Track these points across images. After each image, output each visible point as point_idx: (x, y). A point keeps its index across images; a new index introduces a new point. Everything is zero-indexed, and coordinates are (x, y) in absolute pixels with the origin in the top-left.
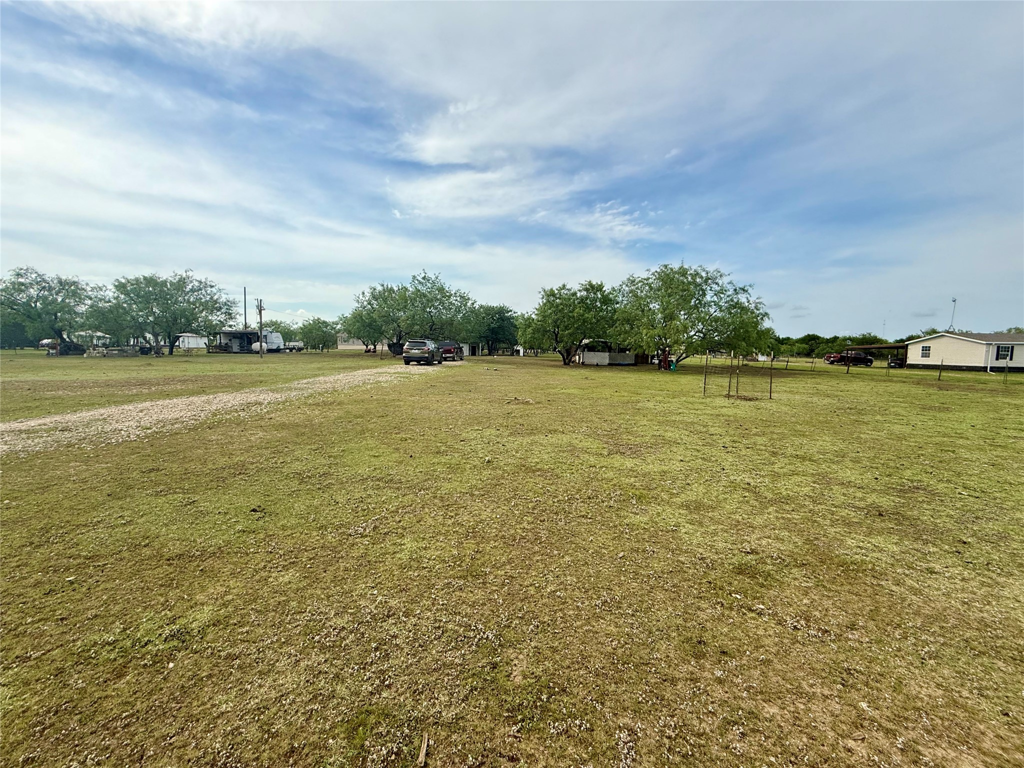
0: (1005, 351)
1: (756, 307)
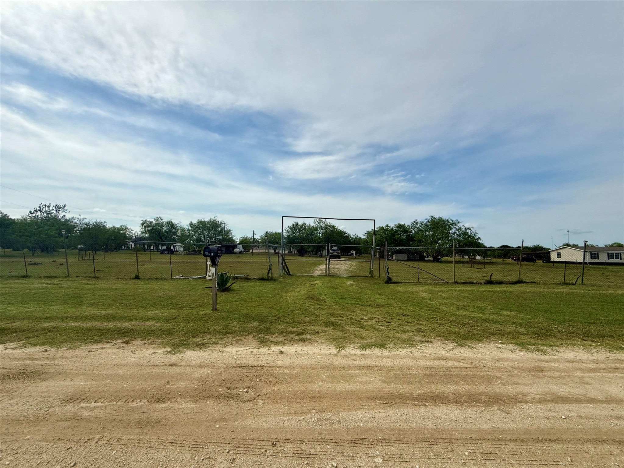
0: (594, 255)
1: (474, 235)
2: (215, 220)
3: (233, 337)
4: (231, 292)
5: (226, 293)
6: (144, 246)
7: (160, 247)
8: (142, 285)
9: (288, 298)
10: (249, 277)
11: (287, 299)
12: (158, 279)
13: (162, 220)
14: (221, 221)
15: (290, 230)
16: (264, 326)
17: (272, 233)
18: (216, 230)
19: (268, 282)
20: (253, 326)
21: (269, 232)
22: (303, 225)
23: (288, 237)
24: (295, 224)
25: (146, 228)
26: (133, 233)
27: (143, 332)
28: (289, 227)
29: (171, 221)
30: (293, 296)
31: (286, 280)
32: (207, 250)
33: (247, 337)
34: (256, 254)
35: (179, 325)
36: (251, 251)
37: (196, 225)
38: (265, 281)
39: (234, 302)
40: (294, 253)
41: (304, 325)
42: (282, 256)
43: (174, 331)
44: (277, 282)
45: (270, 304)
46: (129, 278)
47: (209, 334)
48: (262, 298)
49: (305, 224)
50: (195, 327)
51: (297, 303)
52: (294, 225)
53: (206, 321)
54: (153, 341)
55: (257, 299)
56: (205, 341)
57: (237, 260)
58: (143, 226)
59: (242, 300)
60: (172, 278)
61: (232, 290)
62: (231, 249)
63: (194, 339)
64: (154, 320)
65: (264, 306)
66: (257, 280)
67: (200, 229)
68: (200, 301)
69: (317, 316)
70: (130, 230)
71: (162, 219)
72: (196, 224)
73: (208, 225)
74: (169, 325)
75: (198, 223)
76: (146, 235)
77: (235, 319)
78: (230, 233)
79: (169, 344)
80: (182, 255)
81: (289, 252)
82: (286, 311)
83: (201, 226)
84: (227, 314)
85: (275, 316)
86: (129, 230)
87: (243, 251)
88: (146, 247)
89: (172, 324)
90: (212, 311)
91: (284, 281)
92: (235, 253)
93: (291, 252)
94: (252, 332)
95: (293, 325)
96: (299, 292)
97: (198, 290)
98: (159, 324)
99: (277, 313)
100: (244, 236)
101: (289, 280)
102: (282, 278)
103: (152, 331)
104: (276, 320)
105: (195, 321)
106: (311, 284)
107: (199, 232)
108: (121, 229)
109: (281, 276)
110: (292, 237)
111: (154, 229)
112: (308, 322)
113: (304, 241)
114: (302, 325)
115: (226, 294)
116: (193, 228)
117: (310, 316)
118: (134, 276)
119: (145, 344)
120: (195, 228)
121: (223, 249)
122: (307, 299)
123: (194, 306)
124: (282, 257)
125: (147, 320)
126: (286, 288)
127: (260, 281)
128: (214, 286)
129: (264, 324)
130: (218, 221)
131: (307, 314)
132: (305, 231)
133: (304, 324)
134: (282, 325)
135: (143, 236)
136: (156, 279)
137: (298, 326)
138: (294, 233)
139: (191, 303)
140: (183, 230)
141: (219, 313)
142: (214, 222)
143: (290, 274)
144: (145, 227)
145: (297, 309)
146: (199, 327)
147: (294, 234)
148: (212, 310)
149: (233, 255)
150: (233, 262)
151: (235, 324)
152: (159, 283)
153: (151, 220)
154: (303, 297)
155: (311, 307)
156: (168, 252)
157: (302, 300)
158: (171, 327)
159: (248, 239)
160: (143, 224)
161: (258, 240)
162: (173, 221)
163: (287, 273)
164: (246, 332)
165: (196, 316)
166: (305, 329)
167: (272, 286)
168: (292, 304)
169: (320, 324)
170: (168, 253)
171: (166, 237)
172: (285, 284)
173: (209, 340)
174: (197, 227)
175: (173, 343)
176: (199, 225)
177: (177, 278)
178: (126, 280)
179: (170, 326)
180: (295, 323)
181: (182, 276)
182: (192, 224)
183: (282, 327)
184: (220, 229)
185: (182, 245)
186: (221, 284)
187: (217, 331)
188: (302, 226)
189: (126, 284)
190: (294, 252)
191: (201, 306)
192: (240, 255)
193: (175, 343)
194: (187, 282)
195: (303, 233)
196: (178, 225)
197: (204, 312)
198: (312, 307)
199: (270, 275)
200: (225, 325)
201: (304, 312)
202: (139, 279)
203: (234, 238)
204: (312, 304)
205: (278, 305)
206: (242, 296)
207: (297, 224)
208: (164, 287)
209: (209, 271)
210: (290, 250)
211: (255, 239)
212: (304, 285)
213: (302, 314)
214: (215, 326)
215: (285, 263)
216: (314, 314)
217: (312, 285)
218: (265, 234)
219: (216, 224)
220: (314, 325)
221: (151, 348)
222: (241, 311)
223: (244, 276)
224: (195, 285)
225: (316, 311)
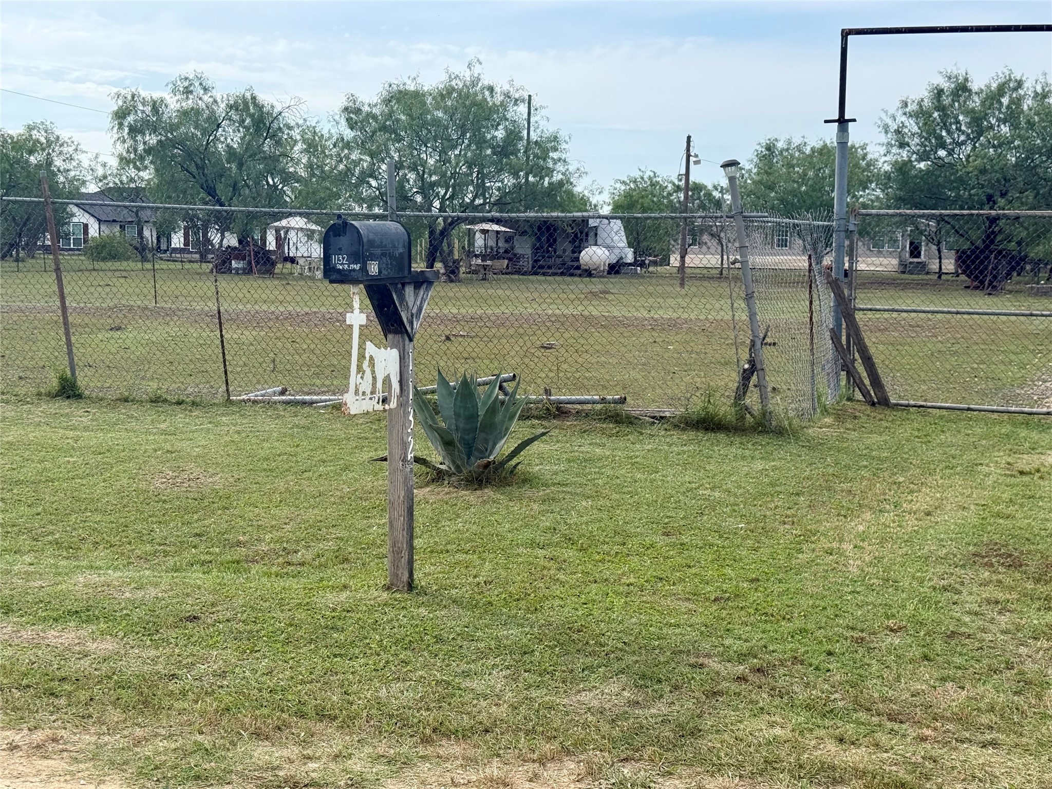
2: (475, 82)
3: (469, 762)
4: (515, 490)
5: (488, 492)
6: (140, 233)
7: (215, 238)
8: (86, 429)
9: (848, 547)
10: (628, 408)
11: (840, 552)
12: (165, 401)
13: (206, 90)
14: (506, 87)
15: (912, 126)
16: (665, 710)
17: (799, 148)
18: (481, 142)
19: (737, 440)
20: (596, 703)
21: (780, 145)
22: (1001, 90)
23: (902, 168)
24: (946, 85)
25: (139, 138)
26: (86, 163)
27: (25, 682)
28: (912, 107)
29: (254, 98)
30: (883, 541)
31: (854, 435)
32: (344, 241)
33: (551, 771)
34: (703, 278)
35: (204, 660)
36: (675, 260)
37: (374, 117)
38: (721, 436)
39: (521, 550)
40: (940, 273)
41: (924, 739)
42: (834, 285)
43: (171, 694)
44: (793, 448)
45: (725, 578)
46: (34, 391)
47: (347, 724)
48: (685, 539)
49: (1020, 84)
50: (282, 678)
51: (905, 583)
52: (940, 92)
53: (341, 652)
54: (55, 740)
55: (660, 540)
56: (312, 765)
57: (595, 309)
58: (121, 125)
59: (570, 540)
60: (229, 402)
61: (527, 480)
62: (564, 246)
63: (262, 753)
64: (88, 621)
65: (689, 587)
66: (676, 426)
67: (399, 139)
68: (344, 534)
69: (1025, 684)
70: (71, 150)
71: (208, 83)
72: (375, 111)
73: (440, 114)
74: (153, 653)
75: (387, 101)
76: (145, 175)
77: (499, 648)
78: (555, 155)
79: (126, 763)
80: (312, 278)
81: (904, 268)
82: (820, 633)
83: (403, 117)
84: (466, 616)
85: (742, 657)
86: (65, 149)
87: (630, 258)
88: (149, 234)
89: (168, 650)
90: (385, 595)
91: (841, 439)
92: (588, 273)
93: (922, 268)
94: (581, 745)
95: (850, 730)
96: (928, 514)
97: (346, 468)
98: (108, 645)
99: (757, 638)
100: (637, 174)
101: (875, 438)
102: (828, 420)
103: (63, 679)
104: (742, 679)
105: (287, 642)
106: (1021, 466)
107: (396, 156)
108: (27, 145)
109: (825, 411)
110: (928, 172)
111: (174, 143)
112: (958, 719)
113: (1003, 195)
114: (912, 733)
115: (484, 502)
116: (362, 129)
117: (978, 678)
118: (54, 383)
119: (13, 747)
120: (374, 132)
121: (524, 248)
122: (977, 559)
123: (309, 557)
124: (839, 297)
125: (56, 620)
126: (845, 486)
127: (692, 434)
128: (397, 453)
129: (668, 698)
130: (491, 89)
131: (958, 660)
132: (1015, 126)
133: (928, 732)
134: (777, 718)
135: (132, 180)
136: (156, 400)
137: (882, 738)
138: (943, 145)
139: (298, 542)
140: (313, 145)
141: (423, 611)
142: (468, 96)
143: (883, 402)
144: (134, 130)
145: (891, 623)
146: (303, 682)
147: (942, 153)
148: (388, 588)
149: (579, 285)
150: (561, 322)
151: (497, 680)
152: (163, 426)
153: (156, 95)
154: (952, 547)
155: (992, 621)
156: (250, 263)
157: (940, 569)
158: (160, 667)
159: (663, 188)
160: (120, 115)
161: (716, 194)
162: (265, 98)
163: (865, 394)
164: (549, 739)
165: (300, 615)
166: (929, 765)
167: (759, 465)
168: (870, 588)
169: (1041, 744)
170: (248, 271)
171: (235, 186)
172: (845, 459)
173: (332, 766)
174: (384, 128)
175: (148, 758)
176: (391, 113)
177: (255, 402)
178: (21, 401)
179: (155, 660)
180: (862, 716)
181: (283, 393)
182: (358, 111)
183: (778, 731)
184: (500, 134)
185: (314, 227)
186: (462, 440)
187: (391, 716)
188: (993, 97)
189: (16, 421)
190: (935, 267)
191: (346, 560)
192: (614, 284)
193: (158, 760)
194: (303, 422)
195: (1004, 144)
196: (290, 118)
197: (344, 595)
198: (1004, 620)
199: (752, 399)
200: (438, 683)
201: (939, 645)
202: (79, 397)
203: (580, 187)
204: (1001, 596)
205: (777, 588)
206: (573, 519)
207: (962, 89)
208: (185, 444)
209: (360, 369)
210: (915, 251)
211: (698, 188)
212: (971, 469)
213: (926, 657)
214: (387, 682)
215: (854, 331)
216: (1010, 666)
217: (1022, 473)
218: (762, 158)
219: (481, 105)
220: (994, 744)
221: (38, 773)
222: (547, 604)
223: (603, 401)
224: (339, 441)
225: (1023, 650)
